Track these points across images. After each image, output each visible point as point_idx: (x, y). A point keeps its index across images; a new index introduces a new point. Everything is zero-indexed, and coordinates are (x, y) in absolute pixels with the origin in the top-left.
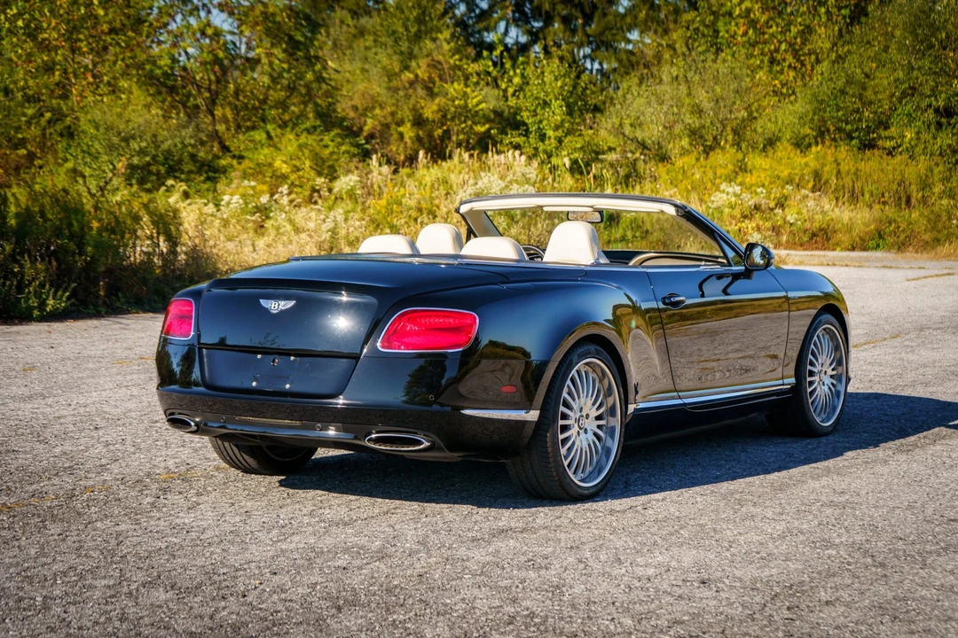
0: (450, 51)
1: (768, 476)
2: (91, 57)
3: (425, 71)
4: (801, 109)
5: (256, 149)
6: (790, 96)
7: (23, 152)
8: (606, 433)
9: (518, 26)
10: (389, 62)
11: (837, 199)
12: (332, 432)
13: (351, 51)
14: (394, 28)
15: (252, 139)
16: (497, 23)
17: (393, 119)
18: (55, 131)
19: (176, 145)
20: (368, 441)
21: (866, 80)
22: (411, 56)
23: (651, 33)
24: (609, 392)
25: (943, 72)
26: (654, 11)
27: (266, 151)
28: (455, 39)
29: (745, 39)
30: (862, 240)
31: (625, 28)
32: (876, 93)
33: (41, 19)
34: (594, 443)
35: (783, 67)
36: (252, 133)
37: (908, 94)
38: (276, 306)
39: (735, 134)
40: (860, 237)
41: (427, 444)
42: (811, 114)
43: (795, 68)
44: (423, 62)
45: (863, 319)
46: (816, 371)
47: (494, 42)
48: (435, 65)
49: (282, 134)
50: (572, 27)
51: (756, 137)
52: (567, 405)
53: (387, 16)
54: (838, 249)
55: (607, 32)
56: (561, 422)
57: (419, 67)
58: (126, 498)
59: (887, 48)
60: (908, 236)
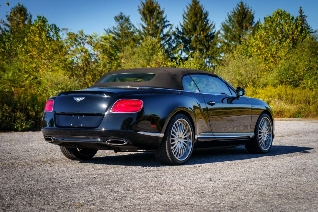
0: (162, 58)
3: (154, 65)
4: (275, 75)
6: (271, 71)
7: (23, 89)
8: (188, 144)
9: (185, 52)
10: (143, 62)
11: (286, 102)
12: (99, 140)
13: (131, 59)
14: (144, 52)
16: (178, 51)
18: (35, 82)
19: (73, 87)
20: (107, 142)
21: (296, 65)
22: (150, 60)
23: (228, 54)
24: (189, 131)
26: (229, 47)
28: (164, 55)
29: (257, 53)
30: (293, 114)
31: (219, 52)
32: (299, 69)
33: (30, 48)
34: (183, 147)
35: (269, 62)
37: (309, 70)
38: (79, 99)
39: (253, 82)
41: (126, 143)
42: (278, 76)
43: (273, 62)
44: (154, 62)
46: (262, 132)
47: (177, 57)
48: (157, 64)
50: (203, 52)
51: (260, 83)
52: (173, 133)
53: (142, 47)
54: (286, 117)
55: (214, 54)
56: (171, 139)
57: (152, 64)
58: (31, 164)
59: (303, 55)
60: (308, 113)
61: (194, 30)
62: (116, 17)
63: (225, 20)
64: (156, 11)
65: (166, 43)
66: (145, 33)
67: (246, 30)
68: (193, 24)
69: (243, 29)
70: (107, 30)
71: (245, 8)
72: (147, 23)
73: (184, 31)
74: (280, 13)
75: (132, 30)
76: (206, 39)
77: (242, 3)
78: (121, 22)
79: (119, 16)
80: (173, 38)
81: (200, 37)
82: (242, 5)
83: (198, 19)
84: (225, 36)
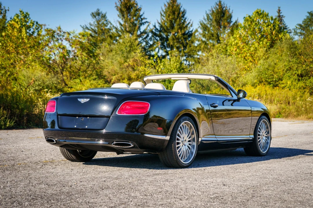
0: (140, 56)
1: (245, 164)
2: (23, 56)
3: (132, 63)
4: (254, 75)
5: (77, 85)
6: (250, 71)
8: (192, 147)
9: (162, 50)
10: (120, 60)
11: (266, 102)
12: (101, 142)
13: (108, 56)
14: (122, 49)
15: (75, 82)
16: (155, 48)
17: (121, 78)
18: (11, 78)
19: (50, 83)
20: (113, 144)
21: (275, 65)
22: (127, 57)
23: (205, 52)
24: (193, 134)
25: (300, 63)
26: (206, 45)
27: (80, 85)
28: (142, 53)
29: (236, 52)
31: (197, 50)
32: (278, 69)
33: (7, 43)
34: (188, 149)
35: (248, 61)
36: (75, 80)
37: (289, 70)
38: (83, 101)
39: (232, 81)
40: (273, 114)
41: (132, 146)
42: (257, 76)
43: (252, 62)
44: (131, 60)
45: (275, 132)
46: (261, 134)
47: (154, 55)
48: (135, 61)
49: (85, 80)
50: (180, 50)
51: (239, 83)
53: (120, 45)
55: (191, 52)
56: (177, 141)
57: (130, 61)
58: (32, 166)
59: (282, 55)
60: (289, 113)
61: (171, 27)
62: (93, 13)
63: (203, 18)
64: (133, 8)
65: (143, 41)
66: (122, 30)
67: (224, 28)
68: (171, 21)
69: (221, 28)
70: (84, 26)
71: (223, 6)
72: (124, 20)
73: (161, 29)
74: (260, 13)
75: (108, 27)
76: (184, 37)
77: (220, 2)
78: (98, 19)
79: (96, 13)
80: (150, 35)
81: (178, 35)
82: (220, 4)
83: (176, 17)
84: (202, 34)
